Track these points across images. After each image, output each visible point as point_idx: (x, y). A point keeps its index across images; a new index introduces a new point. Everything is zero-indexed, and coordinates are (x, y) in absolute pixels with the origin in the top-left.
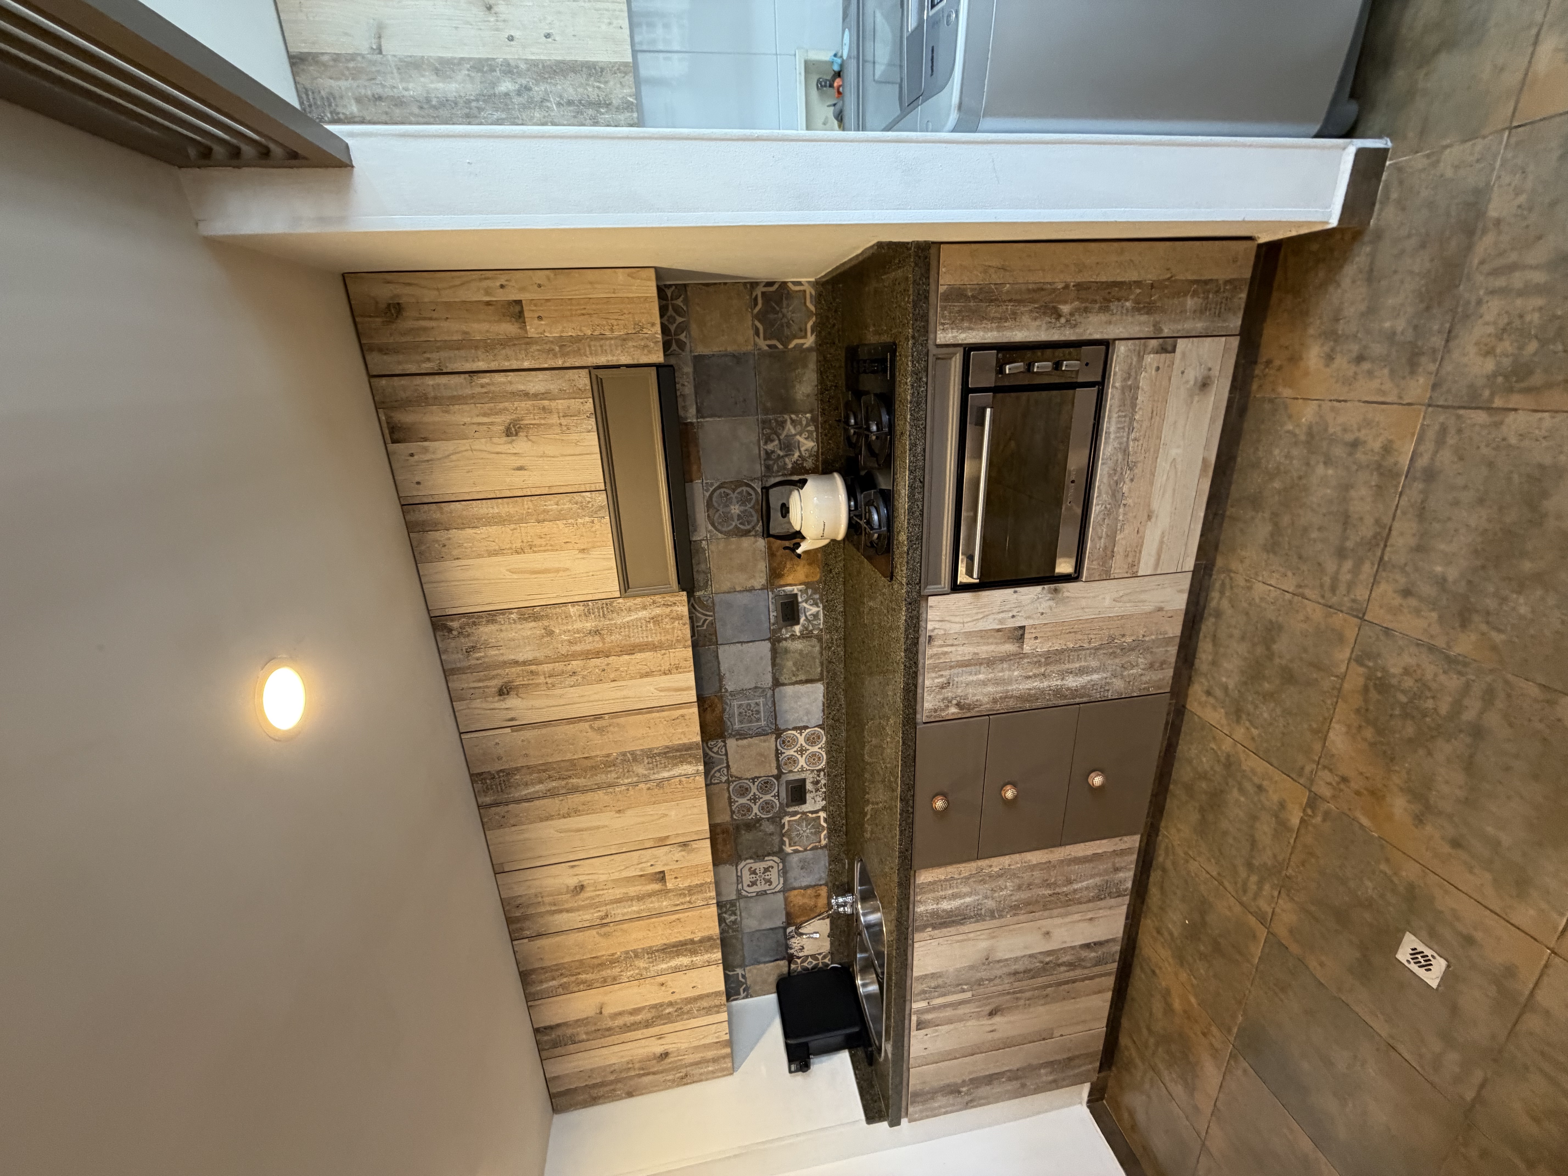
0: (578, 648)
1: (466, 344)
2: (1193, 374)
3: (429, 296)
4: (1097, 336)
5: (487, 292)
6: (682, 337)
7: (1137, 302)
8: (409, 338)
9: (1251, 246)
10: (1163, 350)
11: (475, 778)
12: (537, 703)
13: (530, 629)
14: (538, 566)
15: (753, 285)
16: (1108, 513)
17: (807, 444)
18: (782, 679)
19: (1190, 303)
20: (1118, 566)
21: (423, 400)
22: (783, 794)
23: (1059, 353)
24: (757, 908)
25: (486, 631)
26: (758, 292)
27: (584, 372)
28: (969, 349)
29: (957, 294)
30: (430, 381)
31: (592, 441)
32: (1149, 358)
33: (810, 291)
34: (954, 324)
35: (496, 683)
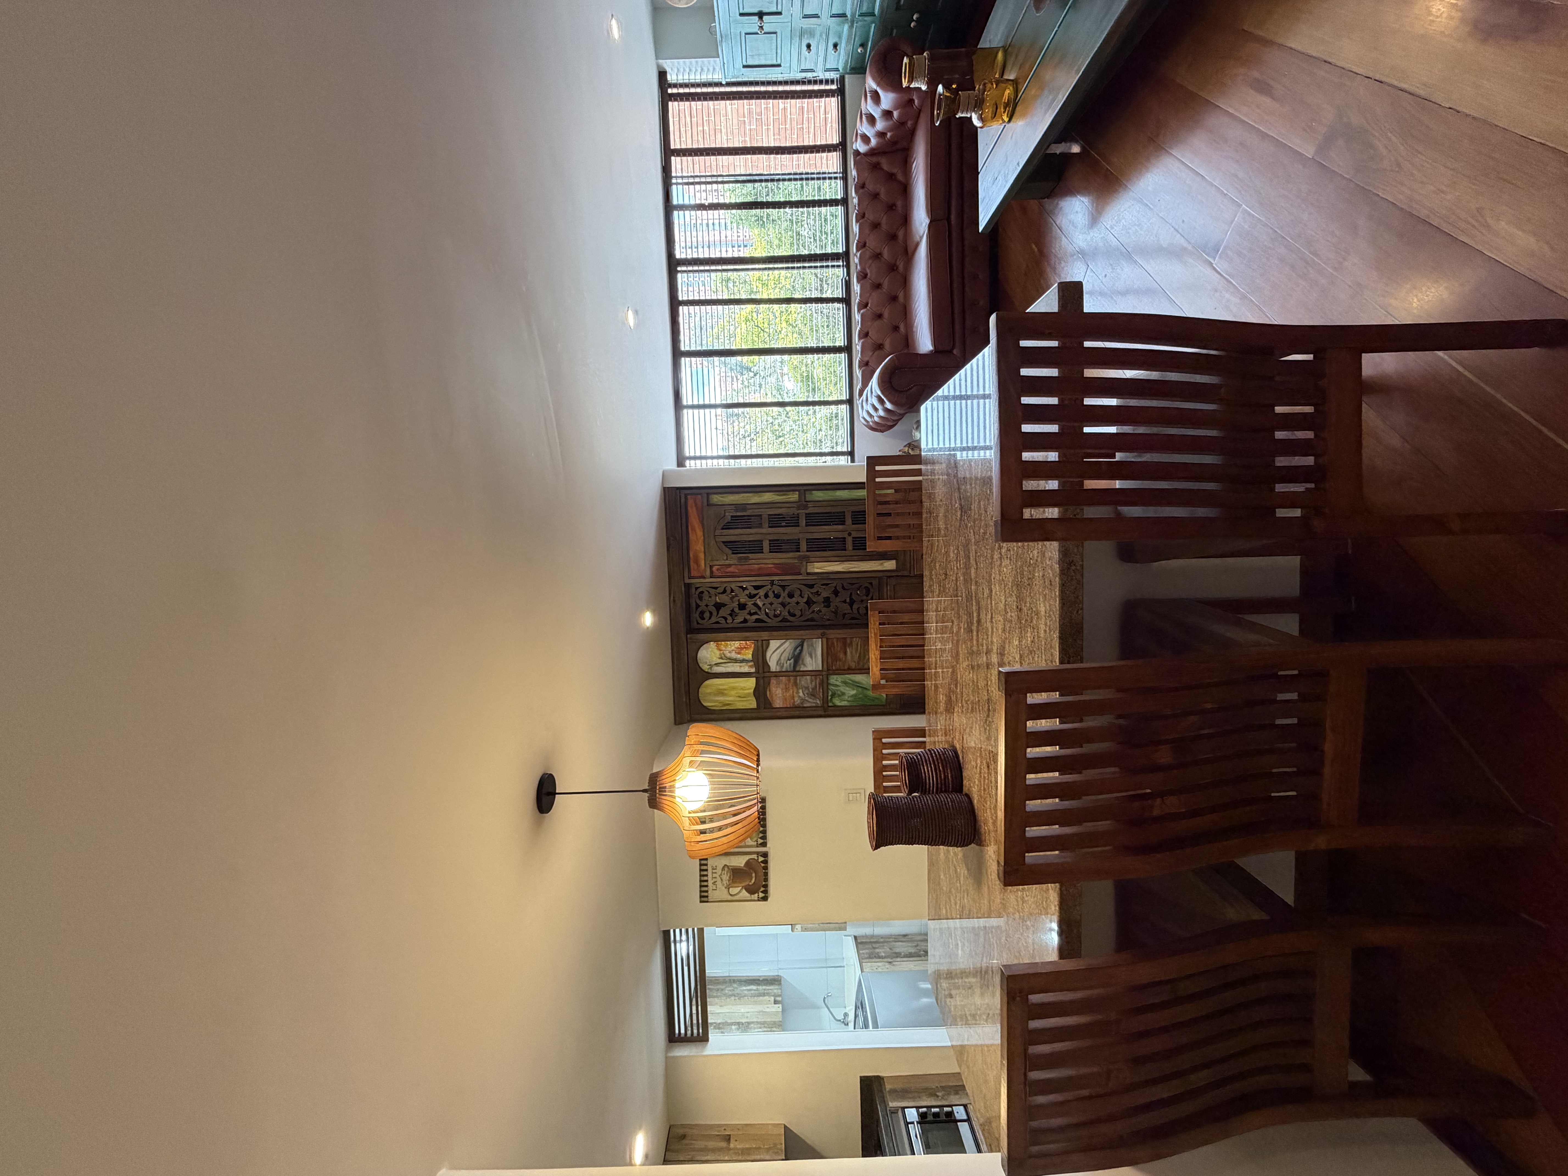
29: (893, 1091)
34: (894, 1100)
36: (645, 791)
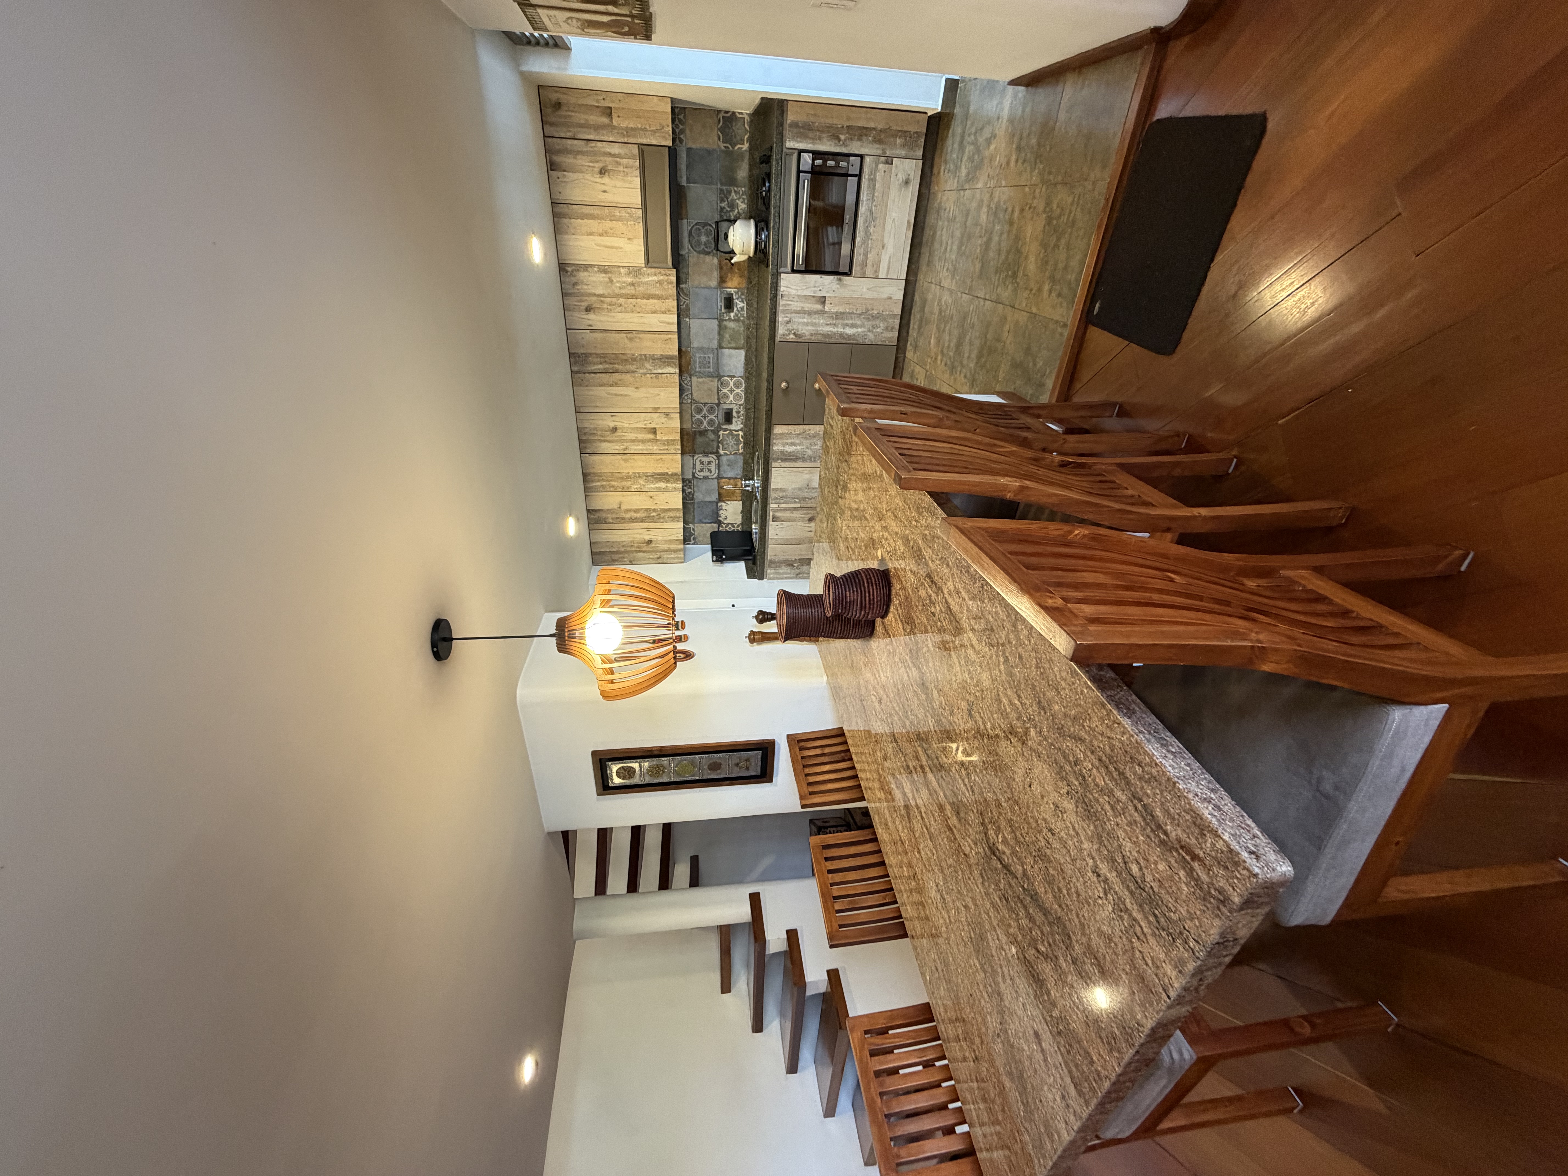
0: (623, 291)
1: (586, 126)
2: (901, 177)
3: (573, 100)
4: (856, 152)
5: (598, 101)
6: (682, 136)
7: (874, 137)
8: (563, 120)
9: (925, 117)
10: (887, 163)
11: (571, 355)
12: (603, 319)
13: (602, 277)
14: (608, 244)
15: (719, 111)
16: (864, 242)
17: (742, 206)
18: (724, 345)
19: (898, 141)
20: (869, 271)
21: (566, 151)
22: (720, 417)
23: (839, 158)
24: (703, 486)
25: (582, 275)
26: (721, 115)
27: (636, 146)
28: (800, 151)
29: (794, 125)
30: (569, 142)
31: (637, 181)
32: (881, 166)
33: (747, 118)
34: (793, 139)
35: (585, 304)
36: (552, 636)
